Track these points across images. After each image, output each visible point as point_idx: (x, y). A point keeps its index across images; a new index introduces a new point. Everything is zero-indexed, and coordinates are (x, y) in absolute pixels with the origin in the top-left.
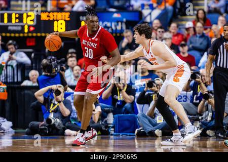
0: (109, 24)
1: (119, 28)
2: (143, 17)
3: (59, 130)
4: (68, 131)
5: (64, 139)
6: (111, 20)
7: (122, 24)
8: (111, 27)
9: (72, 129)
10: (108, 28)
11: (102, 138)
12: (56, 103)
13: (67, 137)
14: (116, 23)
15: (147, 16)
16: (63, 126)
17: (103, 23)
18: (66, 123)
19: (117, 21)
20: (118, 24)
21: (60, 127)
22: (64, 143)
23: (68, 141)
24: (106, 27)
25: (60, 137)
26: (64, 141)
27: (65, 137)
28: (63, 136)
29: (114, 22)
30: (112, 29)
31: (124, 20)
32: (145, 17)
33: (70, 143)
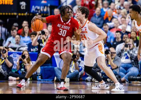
0: (38, 8)
1: (45, 10)
2: (61, 4)
3: (4, 76)
4: (10, 78)
5: (8, 82)
6: (40, 5)
7: (47, 8)
8: (40, 9)
9: (13, 76)
10: (38, 10)
11: (33, 82)
12: (3, 58)
13: (10, 81)
14: (43, 7)
15: (64, 2)
16: (7, 74)
17: (35, 6)
18: (9, 72)
19: (44, 5)
20: (44, 8)
21: (6, 75)
22: (8, 85)
23: (10, 84)
24: (36, 9)
25: (5, 81)
26: (8, 84)
27: (9, 81)
28: (7, 81)
29: (42, 6)
30: (41, 11)
31: (49, 5)
32: (63, 4)
33: (11, 85)
